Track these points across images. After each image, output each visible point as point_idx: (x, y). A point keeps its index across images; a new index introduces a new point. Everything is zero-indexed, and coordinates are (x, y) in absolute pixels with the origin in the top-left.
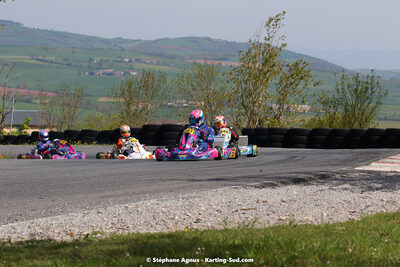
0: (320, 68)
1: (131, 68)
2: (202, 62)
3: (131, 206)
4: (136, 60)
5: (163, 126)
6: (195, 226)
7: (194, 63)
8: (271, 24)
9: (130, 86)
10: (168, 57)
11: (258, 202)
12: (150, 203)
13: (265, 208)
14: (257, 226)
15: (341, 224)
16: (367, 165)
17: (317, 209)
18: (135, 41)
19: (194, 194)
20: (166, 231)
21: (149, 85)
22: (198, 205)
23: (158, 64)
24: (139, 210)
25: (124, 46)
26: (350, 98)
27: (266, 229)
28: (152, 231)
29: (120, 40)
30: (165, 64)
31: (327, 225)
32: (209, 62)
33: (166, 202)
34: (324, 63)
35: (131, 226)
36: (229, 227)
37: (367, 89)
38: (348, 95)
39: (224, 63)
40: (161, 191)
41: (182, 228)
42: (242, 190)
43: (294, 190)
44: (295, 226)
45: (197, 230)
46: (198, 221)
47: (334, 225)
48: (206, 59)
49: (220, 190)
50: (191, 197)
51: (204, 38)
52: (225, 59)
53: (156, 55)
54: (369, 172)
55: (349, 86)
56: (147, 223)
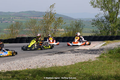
0: (66, 18)
1: (13, 20)
2: (33, 18)
3: (12, 62)
4: (14, 18)
5: (22, 38)
6: (30, 68)
7: (31, 18)
8: (51, 7)
9: (12, 26)
10: (23, 17)
11: (47, 60)
12: (18, 61)
13: (49, 61)
14: (46, 67)
15: (69, 66)
16: (78, 47)
17: (63, 61)
18: (13, 13)
19: (30, 58)
20: (21, 69)
21: (18, 25)
22: (30, 61)
23: (20, 19)
24: (14, 63)
25: (10, 14)
26: (74, 27)
27: (48, 68)
28: (18, 70)
29: (9, 12)
30: (22, 19)
31: (65, 66)
32: (34, 18)
33: (22, 61)
34: (67, 17)
35: (12, 68)
36: (38, 68)
37: (79, 24)
38: (74, 26)
39: (39, 18)
40: (20, 57)
41: (26, 68)
42: (43, 56)
43: (57, 56)
44: (57, 67)
45: (30, 69)
46: (30, 66)
47: (67, 66)
48: (34, 17)
49: (37, 57)
50: (29, 59)
51: (33, 11)
52: (39, 17)
53: (20, 16)
54: (78, 49)
55: (74, 24)
56: (16, 67)
